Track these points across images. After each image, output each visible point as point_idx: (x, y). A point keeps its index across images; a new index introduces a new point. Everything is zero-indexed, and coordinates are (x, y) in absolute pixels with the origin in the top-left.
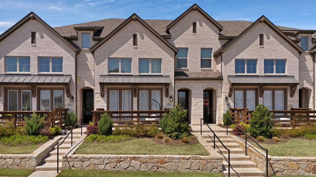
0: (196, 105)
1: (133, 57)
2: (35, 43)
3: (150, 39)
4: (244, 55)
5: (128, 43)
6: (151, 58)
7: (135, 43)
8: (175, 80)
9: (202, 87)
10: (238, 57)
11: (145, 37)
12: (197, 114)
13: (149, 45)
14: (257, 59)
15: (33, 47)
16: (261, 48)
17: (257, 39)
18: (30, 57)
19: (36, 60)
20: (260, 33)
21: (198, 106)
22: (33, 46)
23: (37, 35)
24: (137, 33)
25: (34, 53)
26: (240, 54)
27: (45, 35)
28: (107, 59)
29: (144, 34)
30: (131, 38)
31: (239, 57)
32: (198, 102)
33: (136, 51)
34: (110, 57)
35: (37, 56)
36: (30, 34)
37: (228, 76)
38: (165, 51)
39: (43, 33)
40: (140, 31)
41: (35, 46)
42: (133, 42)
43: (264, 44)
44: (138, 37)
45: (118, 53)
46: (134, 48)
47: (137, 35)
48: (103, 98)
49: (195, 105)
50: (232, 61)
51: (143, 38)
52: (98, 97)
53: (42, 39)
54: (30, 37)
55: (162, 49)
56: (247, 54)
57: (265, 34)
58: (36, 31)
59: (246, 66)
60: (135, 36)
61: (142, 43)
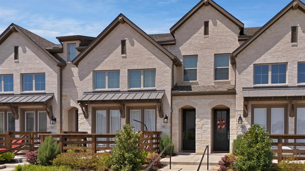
0: (201, 128)
1: (121, 68)
2: (18, 59)
3: (141, 45)
4: (267, 58)
5: (115, 51)
6: (143, 68)
7: (123, 51)
8: (173, 95)
9: (208, 104)
10: (257, 62)
11: (135, 42)
12: (203, 140)
13: (140, 52)
14: (287, 63)
15: (16, 64)
16: (293, 46)
17: (287, 33)
18: (13, 74)
19: (18, 78)
20: (292, 26)
21: (203, 129)
22: (16, 62)
23: (20, 49)
24: (126, 39)
25: (17, 70)
26: (262, 57)
27: (27, 49)
28: (92, 72)
29: (134, 40)
30: (119, 45)
31: (260, 61)
32: (204, 124)
33: (124, 60)
34: (95, 70)
35: (19, 73)
36: (13, 49)
37: (243, 88)
38: (159, 59)
39: (26, 47)
40: (130, 36)
41: (18, 62)
42: (121, 51)
43: (298, 41)
44: (128, 43)
45: (104, 64)
46: (123, 57)
47: (126, 41)
48: (87, 119)
49: (199, 128)
50: (249, 67)
51: (132, 44)
52: (82, 119)
53: (24, 54)
54: (13, 53)
55: (156, 56)
56: (271, 57)
57: (300, 26)
58: (19, 45)
59: (270, 73)
60: (123, 43)
61: (132, 50)
